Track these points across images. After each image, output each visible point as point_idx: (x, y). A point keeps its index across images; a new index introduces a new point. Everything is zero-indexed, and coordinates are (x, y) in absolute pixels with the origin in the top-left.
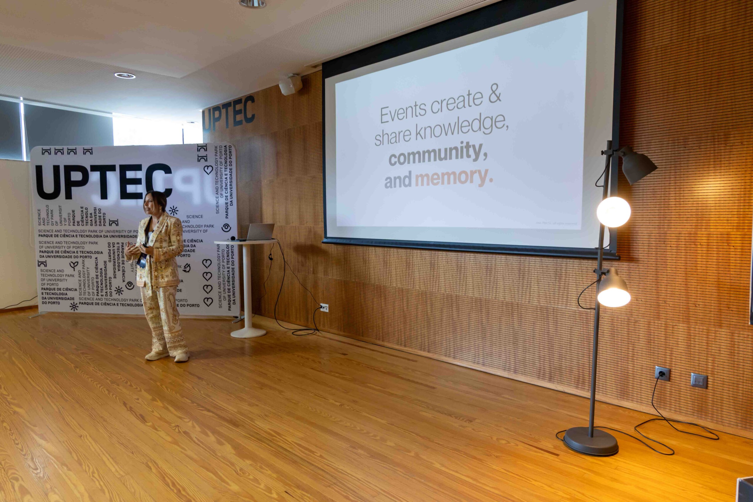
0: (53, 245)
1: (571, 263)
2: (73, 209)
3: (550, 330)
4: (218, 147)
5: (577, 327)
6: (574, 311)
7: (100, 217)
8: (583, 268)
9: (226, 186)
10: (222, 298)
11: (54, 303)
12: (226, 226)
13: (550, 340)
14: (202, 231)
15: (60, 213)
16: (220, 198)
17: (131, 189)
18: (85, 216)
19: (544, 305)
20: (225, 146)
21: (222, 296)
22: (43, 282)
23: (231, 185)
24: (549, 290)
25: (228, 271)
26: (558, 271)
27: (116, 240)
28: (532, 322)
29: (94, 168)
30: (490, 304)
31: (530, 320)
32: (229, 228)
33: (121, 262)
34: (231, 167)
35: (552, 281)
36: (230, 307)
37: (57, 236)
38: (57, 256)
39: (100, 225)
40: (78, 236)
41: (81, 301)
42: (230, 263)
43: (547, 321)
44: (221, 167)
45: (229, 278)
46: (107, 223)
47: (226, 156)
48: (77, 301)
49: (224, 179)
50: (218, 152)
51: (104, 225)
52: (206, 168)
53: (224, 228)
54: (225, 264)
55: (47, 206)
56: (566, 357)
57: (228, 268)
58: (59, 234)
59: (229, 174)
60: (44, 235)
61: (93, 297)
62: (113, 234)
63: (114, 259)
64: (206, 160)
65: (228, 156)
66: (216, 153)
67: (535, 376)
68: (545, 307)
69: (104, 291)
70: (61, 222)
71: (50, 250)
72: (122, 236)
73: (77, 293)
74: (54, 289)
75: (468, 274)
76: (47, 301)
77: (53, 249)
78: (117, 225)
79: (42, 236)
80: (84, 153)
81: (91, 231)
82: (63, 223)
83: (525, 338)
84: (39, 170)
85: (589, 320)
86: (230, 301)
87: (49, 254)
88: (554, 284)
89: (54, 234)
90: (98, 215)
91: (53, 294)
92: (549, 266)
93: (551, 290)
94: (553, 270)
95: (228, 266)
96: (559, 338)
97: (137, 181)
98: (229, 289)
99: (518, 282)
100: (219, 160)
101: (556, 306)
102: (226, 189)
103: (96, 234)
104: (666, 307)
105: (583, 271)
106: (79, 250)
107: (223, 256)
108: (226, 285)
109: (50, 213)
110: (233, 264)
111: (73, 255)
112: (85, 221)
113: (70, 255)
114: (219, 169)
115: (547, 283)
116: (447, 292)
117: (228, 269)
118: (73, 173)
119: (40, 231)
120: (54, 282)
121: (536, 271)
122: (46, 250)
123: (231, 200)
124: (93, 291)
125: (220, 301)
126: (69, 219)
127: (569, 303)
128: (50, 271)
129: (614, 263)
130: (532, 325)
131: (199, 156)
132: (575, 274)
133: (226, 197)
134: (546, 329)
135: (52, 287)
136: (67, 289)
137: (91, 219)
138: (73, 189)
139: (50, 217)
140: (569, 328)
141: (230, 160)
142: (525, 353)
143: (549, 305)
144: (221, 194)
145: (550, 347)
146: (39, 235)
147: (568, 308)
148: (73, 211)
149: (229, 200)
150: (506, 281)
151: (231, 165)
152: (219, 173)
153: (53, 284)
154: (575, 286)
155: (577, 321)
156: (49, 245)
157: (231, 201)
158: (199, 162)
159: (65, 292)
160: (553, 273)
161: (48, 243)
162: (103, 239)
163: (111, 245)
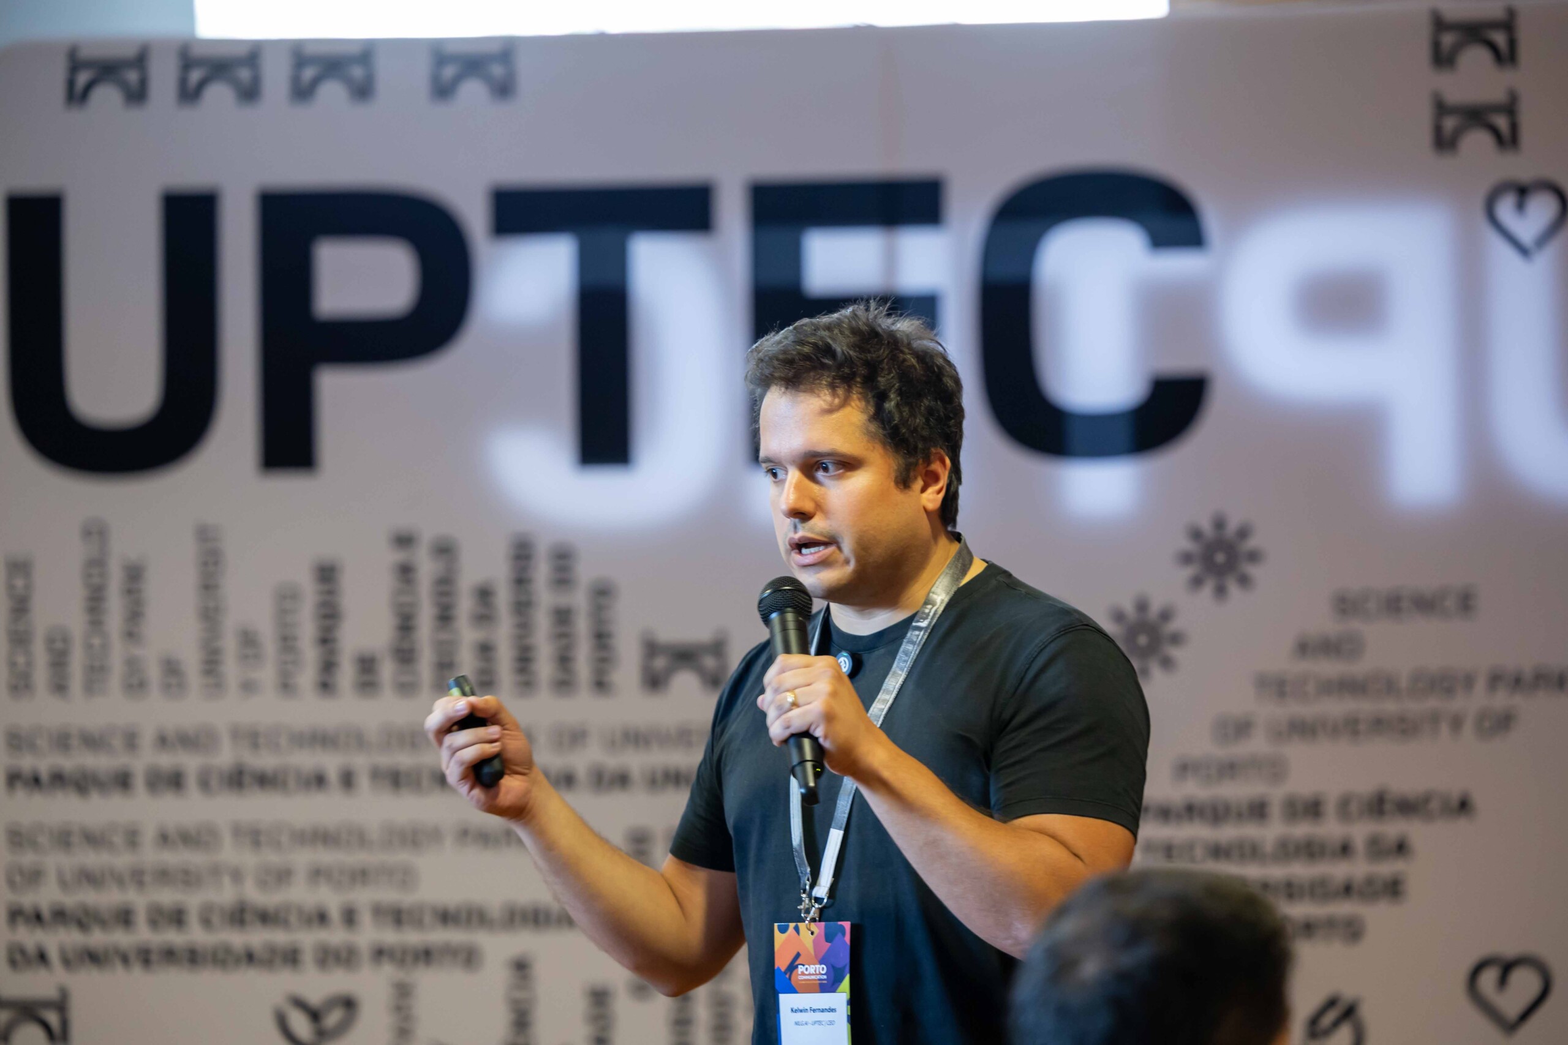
0: (137, 858)
2: (327, 555)
7: (563, 617)
14: (1468, 727)
15: (209, 585)
18: (426, 614)
29: (527, 210)
37: (175, 781)
39: (564, 684)
46: (626, 672)
51: (601, 685)
55: (96, 534)
58: (190, 763)
60: (59, 779)
62: (678, 759)
64: (1508, 140)
70: (212, 663)
71: (110, 898)
77: (128, 896)
79: (36, 781)
82: (231, 669)
87: (98, 938)
89: (140, 764)
90: (545, 598)
106: (364, 897)
109: (116, 587)
111: (308, 939)
112: (427, 653)
113: (279, 937)
118: (330, 253)
119: (17, 741)
122: (70, 900)
126: (287, 642)
137: (483, 633)
138: (335, 383)
139: (115, 621)
146: (14, 779)
148: (327, 574)
158: (1446, 156)
161: (94, 839)
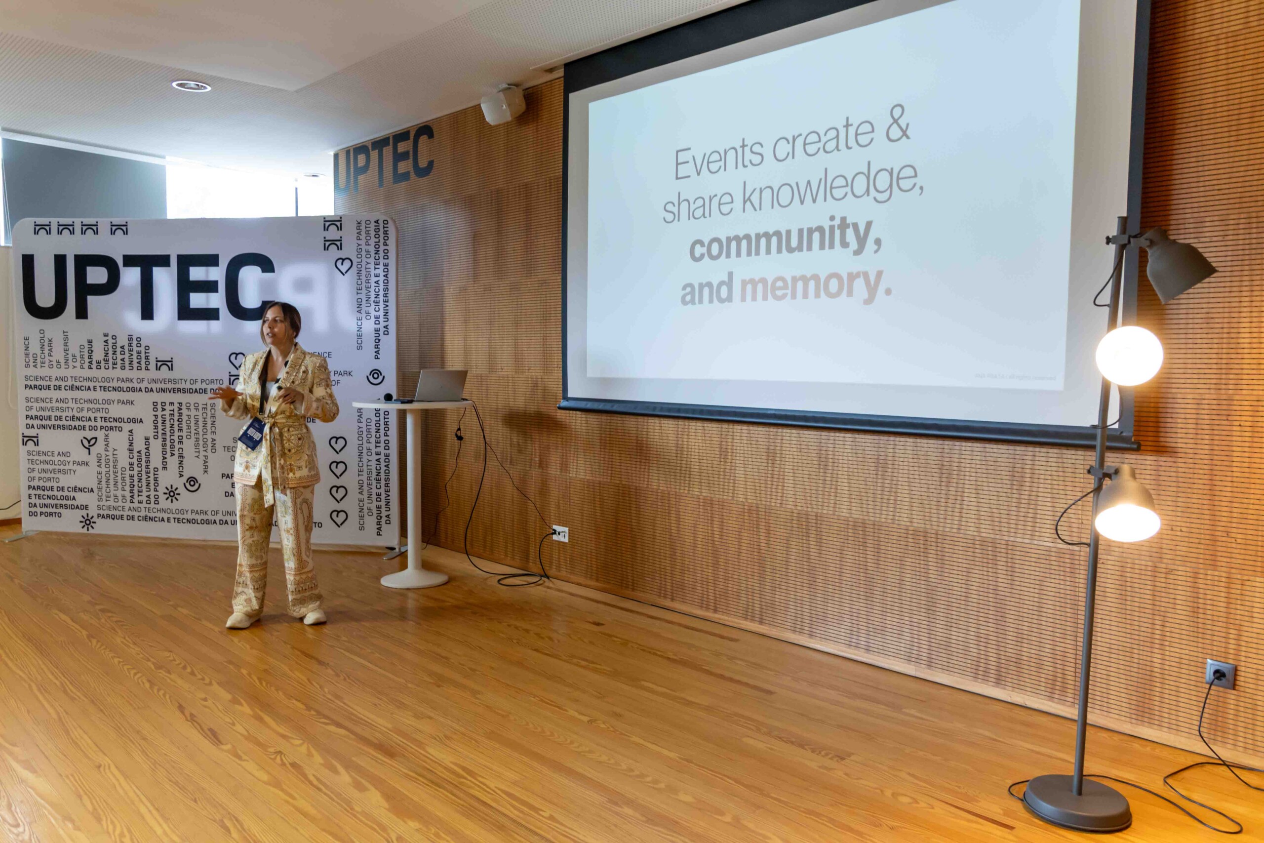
0: (51, 405)
1: (1042, 454)
2: (90, 338)
3: (1000, 584)
4: (363, 224)
5: (1053, 581)
6: (1047, 549)
7: (139, 353)
8: (1065, 465)
9: (377, 296)
10: (366, 511)
11: (51, 514)
12: (376, 373)
13: (998, 605)
15: (66, 345)
16: (364, 319)
17: (197, 300)
18: (110, 352)
19: (988, 535)
20: (377, 222)
21: (365, 508)
22: (32, 475)
23: (385, 295)
24: (998, 507)
25: (378, 460)
26: (1016, 470)
27: (167, 397)
28: (964, 569)
29: (130, 261)
30: (883, 532)
31: (960, 565)
32: (381, 378)
33: (177, 440)
34: (386, 261)
35: (1005, 490)
36: (379, 529)
37: (59, 388)
38: (59, 427)
39: (139, 369)
40: (98, 389)
41: (101, 512)
42: (382, 445)
43: (994, 566)
44: (368, 260)
45: (378, 474)
46: (152, 366)
47: (377, 240)
48: (93, 511)
49: (373, 284)
50: (363, 233)
52: (340, 262)
53: (371, 378)
54: (372, 446)
55: (42, 331)
56: (1030, 638)
57: (378, 454)
58: (63, 384)
59: (382, 274)
60: (35, 387)
61: (124, 504)
62: (163, 386)
63: (164, 434)
64: (340, 248)
65: (382, 241)
66: (359, 233)
67: (969, 674)
68: (990, 540)
69: (145, 494)
70: (66, 362)
71: (46, 414)
72: (179, 390)
73: (94, 496)
74: (52, 488)
75: (840, 473)
76: (39, 510)
77: (50, 413)
78: (171, 368)
79: (31, 387)
80: (113, 233)
81: (123, 381)
82: (70, 363)
83: (950, 600)
84: (28, 262)
85: (1077, 567)
86: (381, 517)
87: (44, 422)
88: (1009, 495)
89: (52, 384)
90: (135, 349)
91: (49, 497)
92: (999, 460)
93: (1002, 507)
94: (1007, 469)
95: (378, 449)
96: (1018, 600)
97: (209, 287)
98: (379, 495)
99: (939, 491)
100: (364, 247)
101: (1012, 539)
102: (377, 303)
103: (131, 385)
104: (1229, 545)
105: (1067, 470)
106: (98, 415)
107: (369, 431)
108: (374, 487)
109: (47, 344)
110: (387, 447)
111: (87, 424)
112: (111, 361)
113: (82, 423)
114: (364, 264)
115: (995, 494)
116: (799, 508)
117: (378, 457)
118: (89, 269)
119: (27, 378)
120: (52, 475)
121: (973, 470)
122: (38, 414)
123: (386, 324)
124: (123, 493)
125: (361, 517)
126: (82, 357)
127: (1037, 534)
128: (45, 454)
129: (1127, 456)
130: (965, 574)
131: (327, 239)
132: (1049, 477)
133: (377, 317)
134: (991, 583)
135: (48, 484)
136: (75, 489)
137: (122, 357)
138: (90, 299)
139: (46, 352)
140: (1037, 582)
141: (386, 247)
142: (949, 628)
143: (998, 537)
144: (368, 313)
145: (998, 618)
146: (26, 386)
147: (1036, 542)
148: (90, 342)
149: (383, 324)
150: (913, 488)
151: (386, 257)
152: (364, 273)
153: (49, 479)
154: (1049, 500)
155: (1053, 567)
156: (43, 405)
157: (386, 327)
158: (326, 251)
159: (72, 494)
160: (1008, 473)
161: (43, 400)
162: (143, 394)
163: (159, 407)
